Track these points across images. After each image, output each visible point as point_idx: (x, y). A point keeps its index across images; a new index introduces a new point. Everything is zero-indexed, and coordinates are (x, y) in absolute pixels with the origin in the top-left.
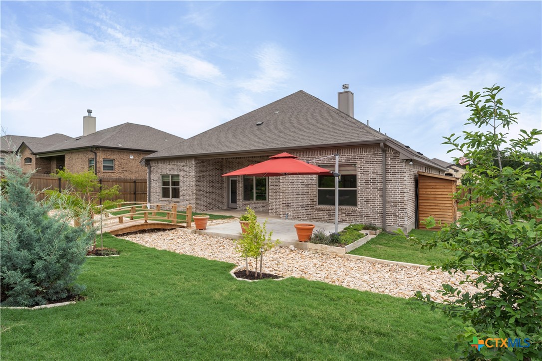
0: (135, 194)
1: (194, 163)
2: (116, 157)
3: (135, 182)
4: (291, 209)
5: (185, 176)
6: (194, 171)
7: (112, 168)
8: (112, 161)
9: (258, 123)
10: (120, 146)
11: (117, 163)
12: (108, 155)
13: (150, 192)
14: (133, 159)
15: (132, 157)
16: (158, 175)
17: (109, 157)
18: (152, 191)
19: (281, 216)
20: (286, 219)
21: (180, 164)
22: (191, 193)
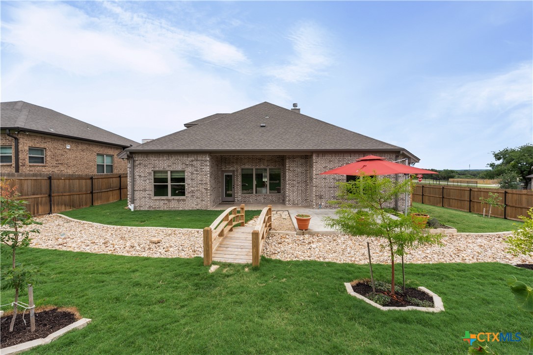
0: (92, 193)
1: (208, 159)
2: (49, 146)
3: (92, 178)
4: (323, 200)
5: (195, 172)
6: (208, 167)
7: (41, 160)
8: (41, 150)
9: (262, 125)
10: (52, 131)
11: (49, 153)
12: (36, 141)
13: (134, 191)
14: (69, 150)
15: (68, 147)
16: (149, 170)
17: (38, 145)
18: (136, 188)
19: (314, 206)
20: (319, 208)
21: (188, 160)
22: (203, 190)
